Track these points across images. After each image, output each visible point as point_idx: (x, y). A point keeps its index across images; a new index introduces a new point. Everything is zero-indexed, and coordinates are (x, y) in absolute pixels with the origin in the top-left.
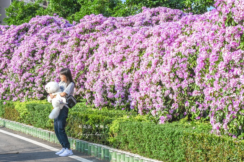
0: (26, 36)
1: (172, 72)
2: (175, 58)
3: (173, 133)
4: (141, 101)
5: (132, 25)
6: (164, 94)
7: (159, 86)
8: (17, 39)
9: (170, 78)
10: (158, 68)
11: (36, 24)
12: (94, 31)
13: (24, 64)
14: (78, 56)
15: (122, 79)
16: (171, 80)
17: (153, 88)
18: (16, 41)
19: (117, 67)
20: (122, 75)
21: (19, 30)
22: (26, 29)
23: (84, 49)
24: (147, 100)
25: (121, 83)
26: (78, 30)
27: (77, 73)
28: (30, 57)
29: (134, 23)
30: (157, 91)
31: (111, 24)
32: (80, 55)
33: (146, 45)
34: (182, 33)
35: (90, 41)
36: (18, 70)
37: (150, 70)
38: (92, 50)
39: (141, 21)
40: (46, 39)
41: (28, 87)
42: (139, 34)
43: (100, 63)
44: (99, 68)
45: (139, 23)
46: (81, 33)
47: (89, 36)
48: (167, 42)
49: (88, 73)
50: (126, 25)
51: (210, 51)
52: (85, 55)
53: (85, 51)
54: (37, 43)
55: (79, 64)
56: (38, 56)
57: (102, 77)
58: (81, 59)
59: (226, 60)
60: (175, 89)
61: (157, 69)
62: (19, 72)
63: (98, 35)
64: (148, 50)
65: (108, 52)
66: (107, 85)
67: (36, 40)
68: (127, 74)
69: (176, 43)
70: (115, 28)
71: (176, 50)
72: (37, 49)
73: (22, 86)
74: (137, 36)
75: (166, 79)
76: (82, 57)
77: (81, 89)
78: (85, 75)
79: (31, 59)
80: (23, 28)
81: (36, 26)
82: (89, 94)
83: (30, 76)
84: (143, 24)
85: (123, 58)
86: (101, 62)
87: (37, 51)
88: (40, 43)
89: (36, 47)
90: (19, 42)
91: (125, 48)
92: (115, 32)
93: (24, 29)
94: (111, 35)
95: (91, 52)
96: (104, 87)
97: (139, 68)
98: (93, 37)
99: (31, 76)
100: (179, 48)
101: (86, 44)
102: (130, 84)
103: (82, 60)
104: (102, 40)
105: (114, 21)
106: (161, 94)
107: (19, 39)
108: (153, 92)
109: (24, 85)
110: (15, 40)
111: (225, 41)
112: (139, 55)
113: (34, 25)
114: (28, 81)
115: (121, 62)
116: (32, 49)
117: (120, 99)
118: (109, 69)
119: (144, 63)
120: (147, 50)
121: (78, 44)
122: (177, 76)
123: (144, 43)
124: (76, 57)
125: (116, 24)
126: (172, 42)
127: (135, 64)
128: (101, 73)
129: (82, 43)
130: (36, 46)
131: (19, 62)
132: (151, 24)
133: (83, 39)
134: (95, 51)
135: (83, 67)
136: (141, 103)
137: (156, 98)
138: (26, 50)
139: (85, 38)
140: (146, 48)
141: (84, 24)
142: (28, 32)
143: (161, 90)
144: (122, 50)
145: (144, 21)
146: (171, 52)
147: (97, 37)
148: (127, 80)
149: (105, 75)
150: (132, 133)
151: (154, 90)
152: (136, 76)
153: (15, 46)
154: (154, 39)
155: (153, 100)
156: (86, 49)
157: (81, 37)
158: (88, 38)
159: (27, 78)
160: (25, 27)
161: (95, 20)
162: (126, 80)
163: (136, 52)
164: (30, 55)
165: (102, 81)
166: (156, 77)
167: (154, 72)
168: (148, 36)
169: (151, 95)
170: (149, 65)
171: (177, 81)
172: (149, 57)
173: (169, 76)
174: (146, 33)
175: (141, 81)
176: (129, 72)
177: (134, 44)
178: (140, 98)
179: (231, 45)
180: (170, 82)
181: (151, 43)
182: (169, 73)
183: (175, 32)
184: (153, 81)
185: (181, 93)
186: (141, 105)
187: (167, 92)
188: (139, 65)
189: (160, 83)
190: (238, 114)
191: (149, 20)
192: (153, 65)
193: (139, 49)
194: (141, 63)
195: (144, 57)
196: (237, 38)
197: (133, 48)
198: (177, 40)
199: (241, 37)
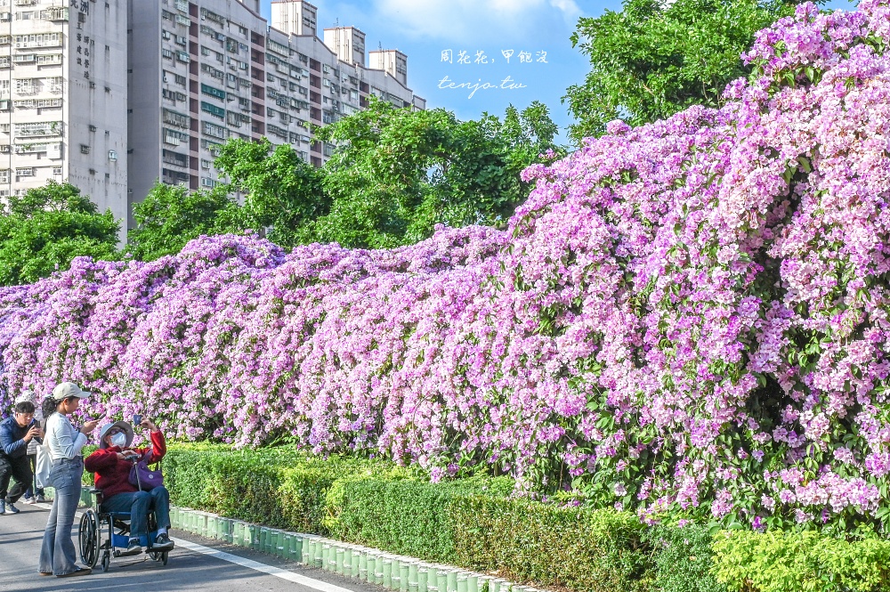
0: (167, 288)
1: (457, 374)
2: (462, 345)
3: (434, 499)
4: (400, 434)
5: (403, 268)
6: (445, 421)
7: (436, 404)
8: (145, 294)
9: (454, 387)
10: (436, 365)
11: (195, 259)
12: (316, 281)
13: (158, 356)
14: (279, 339)
15: (370, 389)
16: (458, 392)
17: (424, 408)
18: (143, 301)
19: (360, 362)
20: (369, 380)
21: (152, 274)
22: (169, 270)
23: (294, 322)
24: (411, 435)
25: (366, 398)
26: (279, 279)
27: (276, 377)
28: (172, 341)
29: (410, 264)
30: (433, 413)
31: (356, 266)
32: (283, 336)
33: (417, 316)
34: (480, 292)
35: (307, 304)
36: (142, 371)
37: (421, 368)
38: (312, 325)
39: (425, 259)
40: (212, 297)
41: (166, 411)
42: (404, 292)
43: (325, 355)
44: (322, 366)
45: (420, 262)
46: (287, 286)
47: (305, 293)
48: (451, 312)
49: (301, 378)
50: (391, 268)
51: (494, 334)
52: (294, 336)
53: (295, 328)
54: (190, 306)
55: (282, 358)
56: (191, 337)
57: (329, 386)
58: (285, 345)
59: (513, 355)
60: (464, 409)
61: (433, 367)
62: (145, 376)
63: (324, 291)
64: (422, 327)
65: (343, 330)
66: (339, 403)
67: (187, 299)
68: (380, 378)
69: (467, 314)
70: (364, 273)
71: (466, 327)
72: (189, 319)
73: (152, 408)
74: (399, 296)
75: (447, 389)
76: (288, 341)
77: (287, 415)
78: (296, 382)
79: (175, 345)
80: (161, 267)
81: (194, 263)
82: (305, 425)
83: (172, 385)
84: (430, 266)
85: (372, 343)
86: (328, 353)
87: (190, 326)
88: (199, 307)
89: (188, 317)
90: (150, 303)
91: (377, 321)
92: (361, 285)
93: (163, 271)
94: (353, 292)
95: (309, 329)
96: (332, 407)
97: (402, 366)
98: (313, 295)
99: (174, 384)
100: (472, 325)
101: (299, 312)
102: (385, 400)
103: (288, 347)
104: (332, 304)
105: (362, 259)
106: (440, 420)
107: (150, 295)
108: (425, 417)
109: (156, 406)
110: (139, 297)
111: (515, 318)
112: (404, 337)
113: (189, 262)
114: (165, 396)
115: (367, 351)
116: (178, 320)
117: (364, 432)
118: (345, 368)
119: (410, 354)
120: (419, 325)
121: (280, 312)
122: (468, 383)
123: (414, 312)
124: (276, 340)
125: (367, 266)
126: (460, 311)
127: (395, 357)
128: (327, 377)
129: (288, 308)
130: (187, 314)
131: (146, 352)
133: (291, 300)
134: (317, 326)
135: (292, 363)
136: (400, 440)
137: (430, 428)
138: (164, 324)
139: (295, 298)
140: (417, 322)
141: (293, 266)
142: (174, 277)
143: (441, 412)
144: (369, 325)
145: (432, 258)
146: (457, 332)
147: (323, 296)
148: (379, 390)
149: (337, 381)
150: (368, 504)
151: (425, 413)
152: (395, 383)
153: (140, 313)
154: (434, 303)
155: (424, 433)
156: (297, 322)
157: (286, 295)
158: (302, 297)
159: (165, 391)
160: (166, 266)
161: (319, 256)
162: (377, 391)
163: (398, 331)
164: (171, 334)
165: (329, 393)
166: (430, 385)
167: (427, 373)
168: (425, 296)
169: (421, 423)
170: (420, 359)
171: (468, 393)
172: (420, 341)
173: (453, 381)
174: (419, 290)
175: (407, 393)
176: (383, 373)
177: (393, 314)
178: (398, 430)
179: (525, 325)
180: (456, 394)
181: (427, 312)
182: (452, 376)
183: (467, 289)
184: (424, 393)
185: (478, 417)
186: (399, 445)
187: (451, 416)
188: (402, 358)
189: (439, 398)
190: (537, 455)
191: (445, 255)
192: (427, 359)
193: (403, 323)
194: (405, 355)
195: (410, 341)
196: (533, 313)
197: (390, 321)
198: (469, 307)
199: (540, 311)
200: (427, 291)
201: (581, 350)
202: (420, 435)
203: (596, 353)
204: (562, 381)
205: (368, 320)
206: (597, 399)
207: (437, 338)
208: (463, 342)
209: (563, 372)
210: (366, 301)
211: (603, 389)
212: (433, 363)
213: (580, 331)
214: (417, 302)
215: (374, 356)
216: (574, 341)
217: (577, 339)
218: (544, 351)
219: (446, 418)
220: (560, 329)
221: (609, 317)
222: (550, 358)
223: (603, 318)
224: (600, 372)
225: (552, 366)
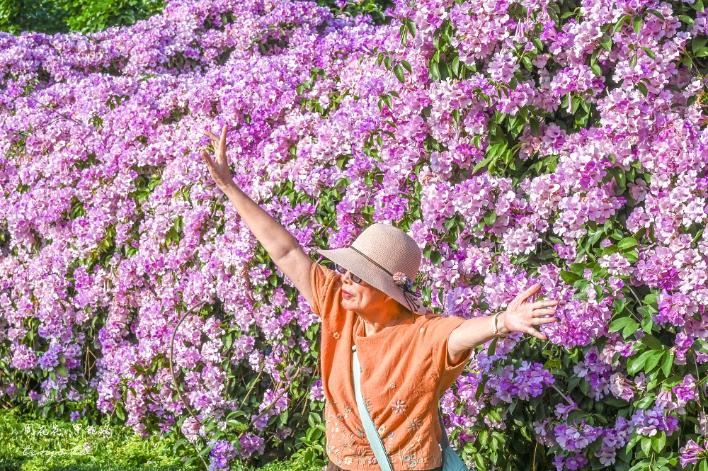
1: (257, 263)
2: (269, 207)
4: (140, 378)
5: (115, 65)
6: (230, 353)
7: (211, 320)
9: (251, 287)
10: (208, 247)
15: (71, 292)
16: (258, 297)
17: (187, 328)
19: (50, 242)
20: (70, 274)
24: (164, 377)
25: (64, 308)
29: (126, 61)
30: (204, 338)
31: (28, 64)
33: (164, 153)
34: (298, 102)
37: (176, 253)
39: (155, 52)
42: (134, 108)
45: (145, 57)
48: (241, 142)
50: (92, 68)
59: (432, 216)
60: (271, 329)
61: (202, 250)
64: (173, 174)
65: (14, 182)
66: (11, 316)
68: (91, 270)
69: (276, 145)
70: (46, 79)
71: (275, 171)
74: (126, 116)
75: (235, 293)
84: (165, 65)
85: (73, 204)
91: (82, 164)
92: (44, 98)
94: (28, 110)
97: (135, 249)
100: (287, 166)
102: (102, 312)
105: (41, 50)
106: (220, 351)
108: (189, 344)
111: (430, 139)
112: (137, 193)
115: (63, 222)
117: (64, 372)
118: (20, 252)
119: (154, 226)
120: (167, 172)
122: (281, 281)
123: (156, 146)
125: (50, 64)
126: (259, 140)
127: (121, 232)
132: (198, 62)
136: (140, 388)
137: (201, 366)
140: (162, 164)
143: (221, 336)
144: (66, 171)
145: (169, 50)
146: (256, 182)
148: (90, 294)
151: (190, 336)
152: (121, 277)
154: (194, 130)
155: (189, 375)
162: (87, 295)
163: (125, 182)
166: (197, 284)
167: (192, 261)
168: (174, 116)
169: (181, 356)
170: (174, 235)
171: (278, 300)
172: (172, 200)
173: (248, 277)
174: (165, 103)
175: (145, 300)
176: (95, 262)
177: (116, 149)
178: (137, 369)
179: (453, 154)
180: (253, 302)
181: (184, 144)
182: (247, 266)
183: (273, 97)
184: (187, 300)
185: (298, 346)
186: (139, 396)
187: (241, 344)
188: (135, 233)
189: (216, 309)
190: (481, 426)
191: (191, 45)
192: (189, 236)
193: (134, 167)
194: (141, 228)
195: (153, 201)
196: (475, 128)
197: (109, 164)
198: (279, 132)
199: (489, 125)
200: (181, 104)
201: (595, 204)
202: (180, 378)
203: (625, 212)
204: (543, 271)
205: (65, 161)
206: (633, 310)
207: (210, 193)
208: (269, 201)
209: (544, 252)
210: (56, 127)
211: (642, 290)
212: (202, 242)
213: (591, 164)
214: (161, 127)
215: (79, 229)
216: (577, 185)
217: (584, 183)
218: (502, 209)
219: (232, 349)
220: (530, 162)
221: (662, 134)
222: (512, 225)
223: (649, 136)
224: (635, 253)
225: (517, 240)
